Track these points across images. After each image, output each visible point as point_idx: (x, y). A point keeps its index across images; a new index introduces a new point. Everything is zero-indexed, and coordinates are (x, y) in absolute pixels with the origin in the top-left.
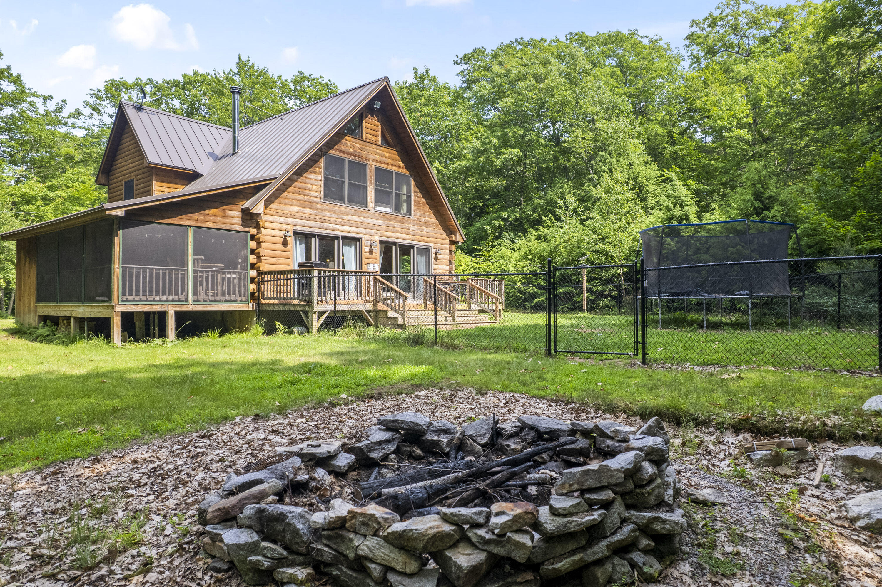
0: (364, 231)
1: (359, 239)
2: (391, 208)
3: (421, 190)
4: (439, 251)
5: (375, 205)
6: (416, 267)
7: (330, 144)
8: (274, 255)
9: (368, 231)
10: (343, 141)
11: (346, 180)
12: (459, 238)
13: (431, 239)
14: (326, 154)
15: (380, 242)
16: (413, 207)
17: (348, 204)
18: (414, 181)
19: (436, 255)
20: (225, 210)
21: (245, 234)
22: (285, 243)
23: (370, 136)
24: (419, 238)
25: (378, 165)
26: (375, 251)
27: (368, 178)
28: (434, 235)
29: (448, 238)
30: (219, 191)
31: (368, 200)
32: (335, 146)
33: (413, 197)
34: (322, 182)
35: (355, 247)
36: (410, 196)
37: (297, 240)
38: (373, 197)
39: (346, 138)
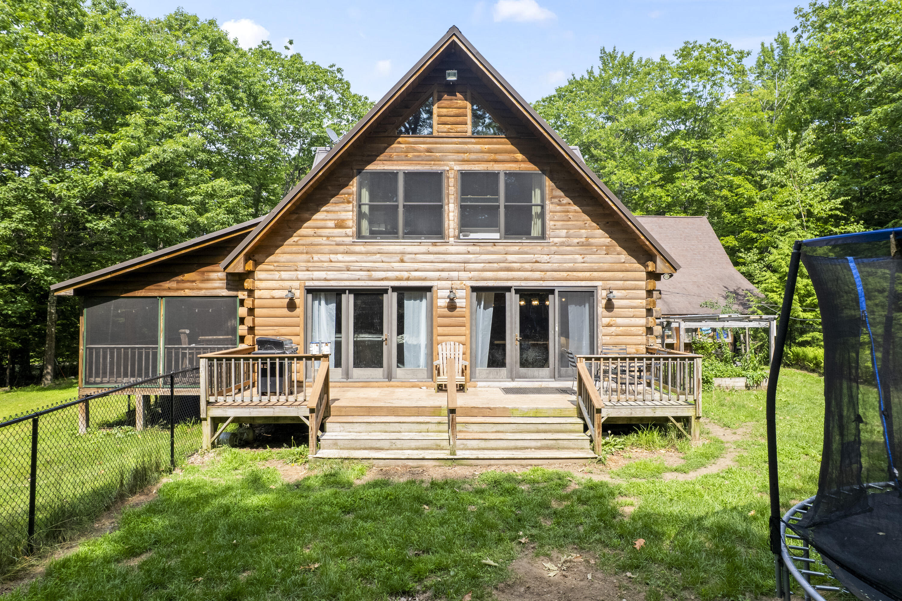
0: (437, 275)
1: (429, 289)
2: (499, 231)
3: (568, 193)
4: (615, 293)
5: (461, 231)
6: (557, 325)
7: (369, 156)
8: (274, 324)
9: (444, 274)
10: (393, 146)
11: (401, 202)
12: (660, 266)
13: (595, 274)
14: (359, 172)
15: (474, 289)
16: (549, 224)
17: (403, 238)
18: (552, 179)
19: (609, 300)
20: (203, 273)
21: (232, 299)
22: (292, 305)
23: (449, 126)
24: (565, 274)
25: (467, 167)
26: (464, 305)
27: (445, 191)
28: (606, 266)
29: (642, 268)
30: (183, 252)
31: (446, 226)
32: (378, 156)
33: (549, 206)
34: (355, 213)
35: (424, 301)
36: (543, 207)
37: (313, 300)
38: (456, 220)
39: (400, 139)
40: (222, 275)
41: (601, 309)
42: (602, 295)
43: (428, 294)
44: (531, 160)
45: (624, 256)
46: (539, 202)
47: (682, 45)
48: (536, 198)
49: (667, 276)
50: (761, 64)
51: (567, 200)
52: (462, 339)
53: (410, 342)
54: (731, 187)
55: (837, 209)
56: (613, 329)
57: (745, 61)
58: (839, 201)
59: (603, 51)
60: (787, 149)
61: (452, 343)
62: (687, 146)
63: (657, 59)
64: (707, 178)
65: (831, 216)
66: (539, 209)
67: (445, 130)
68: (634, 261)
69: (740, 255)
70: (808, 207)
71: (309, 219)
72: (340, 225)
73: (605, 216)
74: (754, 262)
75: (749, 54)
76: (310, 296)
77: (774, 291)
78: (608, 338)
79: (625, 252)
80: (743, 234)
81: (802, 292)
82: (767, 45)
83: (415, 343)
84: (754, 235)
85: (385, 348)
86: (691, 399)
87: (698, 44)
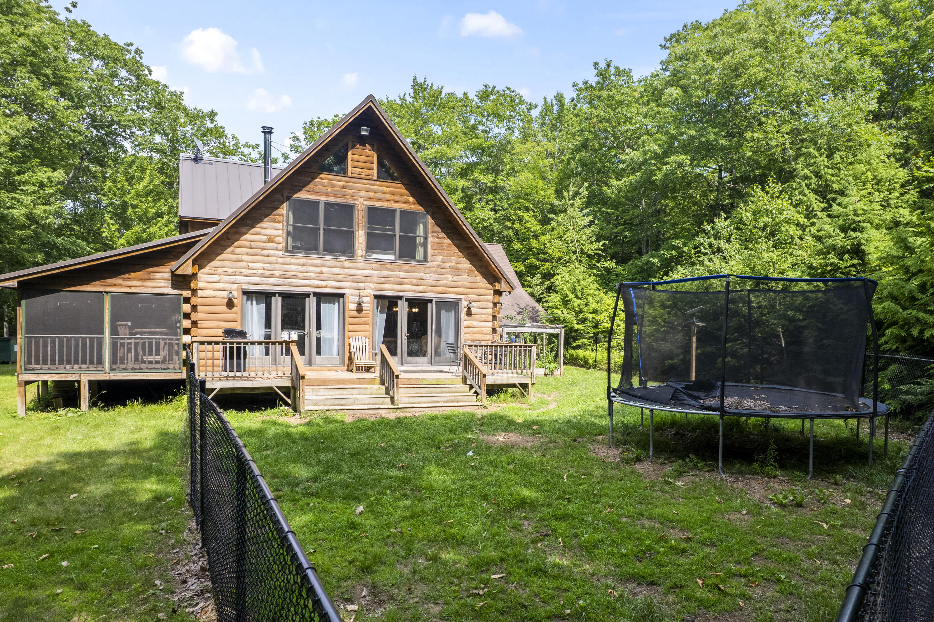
0: (349, 284)
1: (342, 295)
2: (395, 254)
3: (444, 229)
4: (474, 304)
5: (367, 252)
6: (434, 325)
7: (297, 186)
8: (215, 319)
9: (355, 285)
10: (316, 180)
11: (322, 226)
12: (504, 286)
13: (460, 289)
14: (288, 199)
15: (376, 297)
16: (430, 251)
17: (323, 255)
18: (433, 219)
19: (469, 308)
20: (149, 273)
21: (176, 297)
22: (230, 304)
23: (360, 170)
24: (440, 289)
25: (372, 203)
26: (368, 308)
27: (356, 221)
28: (467, 284)
29: (491, 287)
30: (134, 254)
31: (356, 247)
32: (304, 187)
33: (430, 239)
34: (285, 232)
35: (337, 304)
36: (426, 238)
37: (248, 300)
38: (364, 243)
39: (322, 176)
40: (168, 276)
41: (463, 315)
42: (464, 305)
43: (341, 299)
44: (419, 203)
45: (480, 278)
46: (422, 234)
47: (482, 88)
48: (420, 231)
49: (507, 293)
50: (543, 116)
51: (442, 235)
52: (367, 334)
53: (326, 336)
54: (520, 220)
55: (599, 249)
56: (471, 329)
57: (532, 112)
58: (601, 243)
59: (415, 80)
60: (569, 200)
61: (360, 337)
62: (486, 181)
63: (460, 95)
64: (501, 210)
65: (596, 254)
66: (422, 240)
67: (357, 172)
68: (486, 281)
69: (527, 278)
70: (581, 246)
71: (246, 233)
72: (270, 240)
73: (468, 248)
74: (537, 285)
75: (536, 107)
76: (245, 297)
77: (558, 308)
78: (467, 335)
79: (480, 275)
80: (529, 261)
81: (577, 309)
82: (549, 100)
83: (330, 337)
84: (538, 263)
85: (307, 340)
86: (529, 372)
87: (496, 89)
